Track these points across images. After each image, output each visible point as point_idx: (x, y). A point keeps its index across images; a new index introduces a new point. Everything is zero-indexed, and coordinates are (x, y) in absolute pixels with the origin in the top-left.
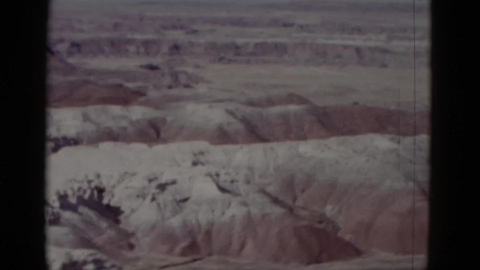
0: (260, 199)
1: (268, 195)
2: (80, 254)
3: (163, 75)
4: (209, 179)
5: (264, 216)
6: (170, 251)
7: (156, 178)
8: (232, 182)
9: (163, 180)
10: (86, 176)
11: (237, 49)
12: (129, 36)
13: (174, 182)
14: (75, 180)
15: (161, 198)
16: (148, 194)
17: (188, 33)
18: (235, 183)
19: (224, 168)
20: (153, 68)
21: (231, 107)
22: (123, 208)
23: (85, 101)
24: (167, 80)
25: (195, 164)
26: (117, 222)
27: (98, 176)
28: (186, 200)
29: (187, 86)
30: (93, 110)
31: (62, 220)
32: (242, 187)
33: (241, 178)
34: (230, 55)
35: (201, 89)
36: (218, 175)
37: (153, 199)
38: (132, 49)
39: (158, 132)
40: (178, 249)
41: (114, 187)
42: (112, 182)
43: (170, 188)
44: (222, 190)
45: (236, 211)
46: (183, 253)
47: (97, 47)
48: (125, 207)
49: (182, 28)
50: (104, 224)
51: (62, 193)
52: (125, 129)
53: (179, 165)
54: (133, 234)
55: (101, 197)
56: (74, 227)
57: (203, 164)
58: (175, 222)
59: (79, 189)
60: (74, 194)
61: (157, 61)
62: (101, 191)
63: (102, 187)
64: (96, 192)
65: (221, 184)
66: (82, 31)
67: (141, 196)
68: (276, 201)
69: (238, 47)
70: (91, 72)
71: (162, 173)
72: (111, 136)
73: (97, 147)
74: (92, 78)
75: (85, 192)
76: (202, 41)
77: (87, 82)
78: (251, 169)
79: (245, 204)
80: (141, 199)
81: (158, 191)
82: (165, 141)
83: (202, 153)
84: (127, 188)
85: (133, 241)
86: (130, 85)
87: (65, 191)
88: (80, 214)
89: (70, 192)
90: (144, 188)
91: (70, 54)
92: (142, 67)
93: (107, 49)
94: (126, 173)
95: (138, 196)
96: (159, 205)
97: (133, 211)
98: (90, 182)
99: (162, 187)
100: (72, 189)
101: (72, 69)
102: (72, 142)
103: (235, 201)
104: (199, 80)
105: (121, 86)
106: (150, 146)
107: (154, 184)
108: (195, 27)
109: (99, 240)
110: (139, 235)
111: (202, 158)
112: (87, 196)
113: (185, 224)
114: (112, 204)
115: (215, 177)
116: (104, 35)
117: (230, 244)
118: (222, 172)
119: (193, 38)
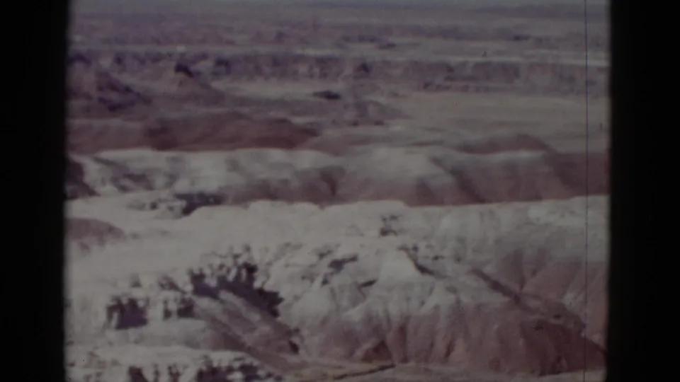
0: (473, 282)
1: (485, 277)
2: (222, 358)
3: (346, 107)
4: (404, 254)
5: (479, 307)
6: (350, 355)
7: (329, 252)
8: (436, 258)
9: (339, 255)
10: (231, 248)
11: (450, 71)
12: (298, 51)
13: (354, 259)
14: (214, 254)
15: (337, 281)
16: (318, 275)
17: (382, 47)
18: (440, 261)
19: (425, 238)
20: (331, 96)
21: (438, 152)
22: (282, 294)
23: (234, 142)
24: (350, 115)
25: (384, 233)
26: (275, 314)
27: (248, 249)
28: (370, 283)
29: (379, 123)
30: (243, 155)
31: (196, 310)
32: (449, 267)
33: (447, 253)
34: (439, 80)
35: (397, 127)
36: (415, 249)
37: (325, 282)
38: (303, 69)
39: (333, 187)
40: (359, 353)
41: (269, 264)
42: (268, 257)
43: (349, 267)
44: (422, 269)
45: (440, 299)
46: (367, 358)
47: (253, 67)
48: (284, 292)
49: (372, 40)
50: (255, 317)
51: (197, 272)
52: (286, 182)
53: (362, 235)
54: (297, 331)
55: (251, 279)
56: (213, 320)
57: (395, 233)
58: (355, 315)
59: (221, 267)
60: (213, 274)
61: (337, 87)
62: (251, 269)
63: (253, 263)
64: (244, 273)
65: (421, 261)
66: (230, 43)
67: (308, 276)
68: (496, 286)
69: (450, 69)
70: (244, 101)
71: (338, 246)
72: (269, 192)
73: (246, 207)
74: (245, 110)
75: (229, 271)
76: (401, 59)
77: (239, 116)
78: (461, 240)
79: (452, 290)
80: (307, 282)
81: (331, 270)
82: (342, 200)
83: (394, 218)
84: (287, 265)
85: (296, 340)
86: (299, 121)
87: (201, 270)
88: (222, 302)
89: (207, 271)
90: (312, 266)
91: (216, 75)
92: (316, 94)
93: (267, 70)
94: (287, 245)
95: (303, 278)
96: (332, 290)
97: (297, 298)
98: (236, 256)
99: (338, 265)
100: (211, 266)
101: (218, 98)
102: (212, 200)
103: (440, 286)
104: (396, 114)
105: (283, 121)
106: (322, 207)
107: (328, 260)
108: (391, 40)
109: (248, 339)
110: (305, 332)
111: (395, 225)
112: (231, 277)
113: (369, 319)
114: (268, 287)
115: (412, 252)
116: (263, 49)
117: (432, 345)
118: (422, 246)
119: (389, 55)
